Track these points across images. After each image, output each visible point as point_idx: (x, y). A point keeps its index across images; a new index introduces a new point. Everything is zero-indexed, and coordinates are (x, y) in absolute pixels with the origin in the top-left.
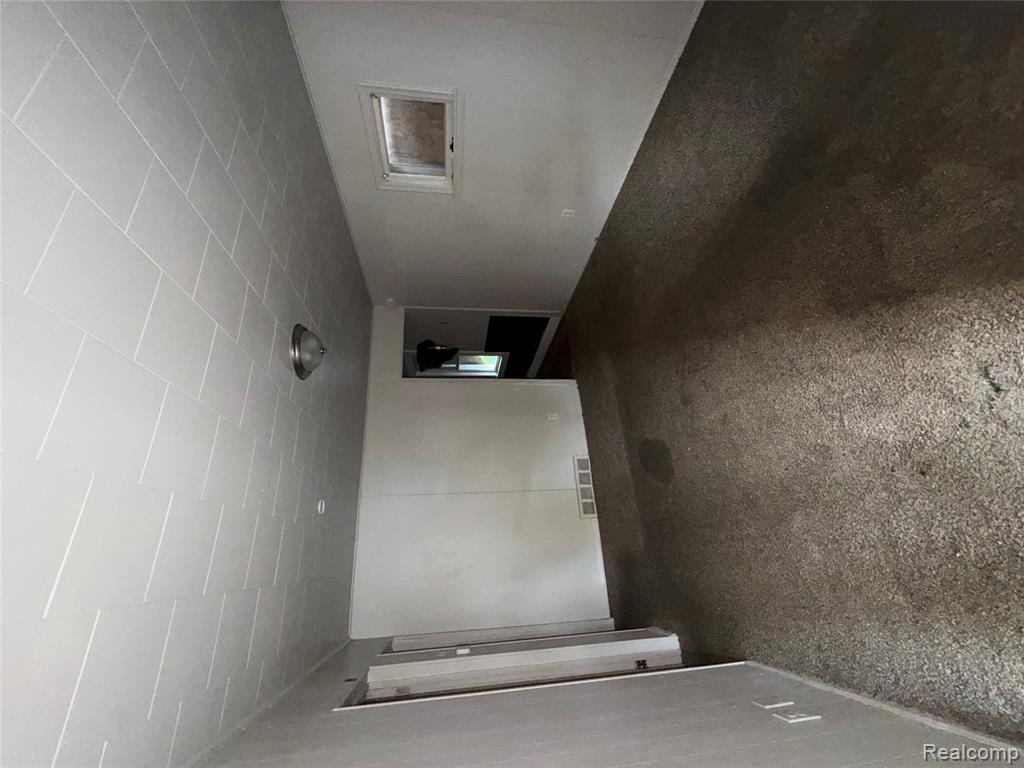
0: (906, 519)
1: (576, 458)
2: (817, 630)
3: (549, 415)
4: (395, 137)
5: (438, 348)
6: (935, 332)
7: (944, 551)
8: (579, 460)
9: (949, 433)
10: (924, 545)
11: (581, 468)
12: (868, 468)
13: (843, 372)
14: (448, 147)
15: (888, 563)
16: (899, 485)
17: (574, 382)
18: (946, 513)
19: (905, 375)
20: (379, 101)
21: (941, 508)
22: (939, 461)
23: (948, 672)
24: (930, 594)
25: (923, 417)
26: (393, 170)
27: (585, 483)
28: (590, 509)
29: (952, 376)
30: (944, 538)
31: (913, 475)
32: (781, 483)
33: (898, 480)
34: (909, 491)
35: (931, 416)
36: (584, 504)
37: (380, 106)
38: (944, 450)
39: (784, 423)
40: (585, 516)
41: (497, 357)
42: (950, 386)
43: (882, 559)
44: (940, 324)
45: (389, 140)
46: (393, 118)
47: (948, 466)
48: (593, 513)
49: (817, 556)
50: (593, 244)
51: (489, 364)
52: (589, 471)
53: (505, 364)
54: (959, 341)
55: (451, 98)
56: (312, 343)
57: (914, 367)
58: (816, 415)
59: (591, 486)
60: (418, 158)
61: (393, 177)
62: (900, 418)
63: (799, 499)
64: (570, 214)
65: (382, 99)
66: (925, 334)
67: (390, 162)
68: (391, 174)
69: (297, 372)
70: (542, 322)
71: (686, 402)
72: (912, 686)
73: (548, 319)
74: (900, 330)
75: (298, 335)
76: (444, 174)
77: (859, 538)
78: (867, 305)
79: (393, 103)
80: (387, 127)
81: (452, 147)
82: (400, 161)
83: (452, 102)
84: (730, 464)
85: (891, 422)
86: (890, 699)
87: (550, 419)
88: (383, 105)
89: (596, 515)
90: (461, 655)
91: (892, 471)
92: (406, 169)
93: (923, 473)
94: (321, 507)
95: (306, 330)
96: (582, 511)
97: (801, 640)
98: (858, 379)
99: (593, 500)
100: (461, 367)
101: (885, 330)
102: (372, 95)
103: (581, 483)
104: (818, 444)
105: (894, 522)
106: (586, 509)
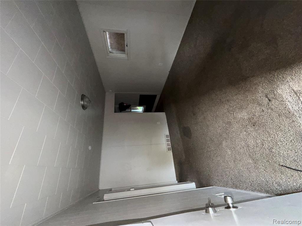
0: (251, 139)
1: (165, 135)
2: (231, 174)
3: (157, 122)
4: (111, 43)
5: (125, 105)
6: (254, 87)
7: (260, 146)
8: (166, 135)
9: (259, 114)
10: (255, 145)
11: (167, 137)
12: (241, 126)
13: (233, 101)
14: (126, 46)
15: (247, 152)
16: (249, 130)
17: (164, 113)
18: (260, 135)
19: (248, 100)
20: (106, 33)
21: (259, 134)
22: (258, 121)
23: (263, 179)
24: (257, 158)
25: (253, 110)
26: (110, 52)
27: (168, 142)
28: (170, 150)
29: (259, 98)
30: (260, 143)
31: (251, 126)
32: (220, 134)
33: (248, 128)
34: (251, 131)
35: (255, 110)
36: (168, 148)
37: (106, 35)
38: (258, 118)
39: (219, 117)
40: (168, 151)
41: (142, 107)
42: (259, 101)
43: (246, 151)
44: (255, 85)
45: (109, 44)
46: (110, 38)
47: (260, 123)
48: (171, 150)
49: (230, 153)
50: (168, 73)
51: (140, 109)
52: (169, 138)
53: (145, 109)
54: (260, 89)
55: (126, 32)
56: (87, 100)
57: (250, 97)
58: (227, 113)
59: (170, 143)
60: (118, 49)
61: (110, 55)
62: (247, 111)
63: (224, 137)
64: (161, 64)
65: (107, 32)
66: (252, 88)
67: (110, 50)
68: (110, 54)
69: (82, 108)
70: (155, 96)
71: (194, 115)
72: (255, 185)
73: (157, 95)
74: (246, 88)
75: (83, 97)
76: (125, 54)
77: (240, 146)
78: (238, 82)
79: (110, 34)
80: (108, 40)
81: (127, 46)
82: (112, 50)
83: (126, 33)
84: (206, 130)
85: (246, 113)
86: (249, 190)
87: (157, 123)
88: (107, 34)
89: (171, 151)
90: (132, 190)
91: (247, 126)
92: (114, 52)
93: (254, 126)
94: (90, 148)
95: (85, 96)
96: (167, 150)
97: (227, 178)
98: (237, 102)
99: (171, 147)
100: (132, 111)
101: (242, 88)
102: (104, 31)
103: (167, 142)
104: (228, 122)
105: (248, 140)
106: (169, 149)
